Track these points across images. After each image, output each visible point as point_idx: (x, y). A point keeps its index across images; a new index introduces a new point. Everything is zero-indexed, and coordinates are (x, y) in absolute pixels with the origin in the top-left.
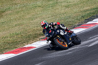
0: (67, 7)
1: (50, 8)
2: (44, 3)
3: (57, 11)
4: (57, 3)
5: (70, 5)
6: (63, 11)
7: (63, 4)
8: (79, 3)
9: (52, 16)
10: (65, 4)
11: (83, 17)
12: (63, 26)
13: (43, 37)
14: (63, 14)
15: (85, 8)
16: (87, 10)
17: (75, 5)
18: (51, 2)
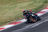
0: (21, 8)
1: (13, 9)
2: (10, 6)
3: (16, 10)
4: (16, 6)
7: (19, 7)
8: (27, 6)
12: (33, 12)
14: (19, 11)
15: (30, 9)
17: (25, 7)
18: (13, 6)
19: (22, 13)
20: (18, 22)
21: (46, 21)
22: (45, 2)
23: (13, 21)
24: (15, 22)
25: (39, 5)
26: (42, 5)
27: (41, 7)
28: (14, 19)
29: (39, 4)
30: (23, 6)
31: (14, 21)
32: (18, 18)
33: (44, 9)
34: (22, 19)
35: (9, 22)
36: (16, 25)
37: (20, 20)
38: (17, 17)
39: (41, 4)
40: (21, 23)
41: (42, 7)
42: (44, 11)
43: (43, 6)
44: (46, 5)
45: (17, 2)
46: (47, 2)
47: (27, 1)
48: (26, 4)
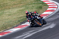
0: (9, 15)
3: (3, 18)
4: (3, 13)
5: (11, 14)
6: (7, 18)
8: (16, 13)
9: (0, 21)
11: (19, 21)
15: (20, 16)
16: (22, 17)
17: (14, 14)
19: (11, 21)
20: (5, 32)
21: (40, 31)
28: (1, 28)
29: (32, 10)
31: (1, 31)
34: (10, 29)
36: (3, 35)
37: (8, 30)
38: (4, 26)
39: (34, 10)
40: (9, 33)
44: (41, 11)
45: (4, 8)
46: (42, 7)
47: (17, 7)
48: (15, 10)
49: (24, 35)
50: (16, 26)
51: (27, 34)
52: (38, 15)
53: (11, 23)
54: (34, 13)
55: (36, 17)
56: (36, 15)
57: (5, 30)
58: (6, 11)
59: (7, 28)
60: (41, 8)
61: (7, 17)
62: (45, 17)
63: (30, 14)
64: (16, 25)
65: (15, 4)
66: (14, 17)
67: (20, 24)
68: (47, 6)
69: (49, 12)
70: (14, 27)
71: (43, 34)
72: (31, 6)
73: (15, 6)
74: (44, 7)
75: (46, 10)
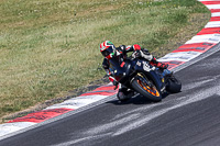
0: (65, 47)
1: (27, 50)
2: (13, 39)
3: (42, 56)
4: (41, 38)
5: (72, 42)
6: (55, 57)
7: (56, 41)
8: (91, 38)
9: (31, 68)
10: (60, 40)
11: (101, 69)
13: (10, 115)
14: (57, 63)
17: (83, 42)
18: (29, 37)
19: (71, 69)
20: (49, 111)
22: (177, 21)
23: (27, 107)
24: (38, 111)
25: (147, 32)
26: (163, 35)
27: (157, 44)
28: (34, 95)
29: (149, 27)
30: (73, 39)
31: (33, 108)
32: (50, 93)
33: (169, 51)
34: (68, 98)
35: (11, 110)
36: (42, 123)
37: (59, 101)
38: (46, 88)
39: (157, 27)
40: (64, 115)
41: (162, 43)
42: (171, 62)
43: (167, 38)
44: (182, 31)
45: (45, 20)
46: (185, 17)
47: (92, 16)
48: (87, 29)
49: (121, 121)
50: (91, 88)
51: (129, 118)
52: (146, 57)
53: (72, 76)
54: (132, 50)
55: (139, 64)
56: (142, 59)
57: (49, 104)
58: (53, 31)
59: (57, 96)
60: (181, 19)
61: (55, 55)
62: (199, 53)
63: (118, 54)
64: (88, 85)
65: (85, 7)
66: (82, 54)
67: (105, 81)
68: (206, 11)
69: (212, 36)
70: (81, 93)
71: (190, 116)
72: (146, 12)
73: (87, 13)
74: (195, 15)
75: (202, 28)
